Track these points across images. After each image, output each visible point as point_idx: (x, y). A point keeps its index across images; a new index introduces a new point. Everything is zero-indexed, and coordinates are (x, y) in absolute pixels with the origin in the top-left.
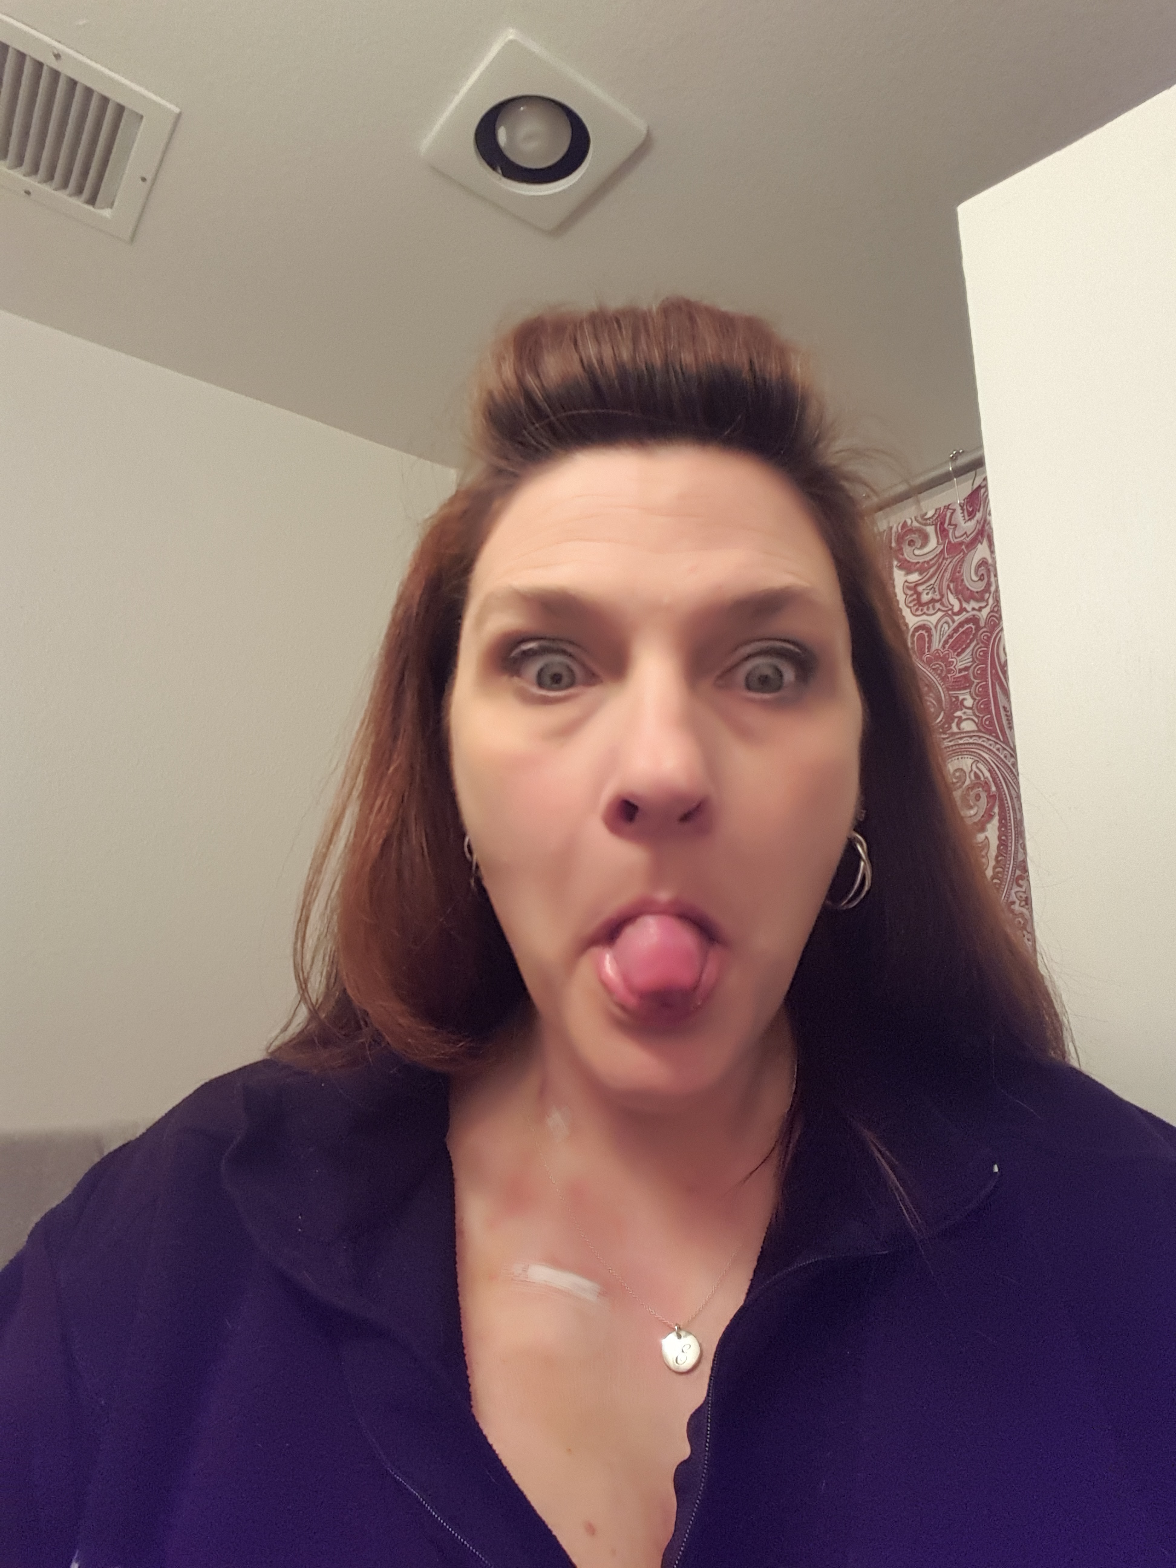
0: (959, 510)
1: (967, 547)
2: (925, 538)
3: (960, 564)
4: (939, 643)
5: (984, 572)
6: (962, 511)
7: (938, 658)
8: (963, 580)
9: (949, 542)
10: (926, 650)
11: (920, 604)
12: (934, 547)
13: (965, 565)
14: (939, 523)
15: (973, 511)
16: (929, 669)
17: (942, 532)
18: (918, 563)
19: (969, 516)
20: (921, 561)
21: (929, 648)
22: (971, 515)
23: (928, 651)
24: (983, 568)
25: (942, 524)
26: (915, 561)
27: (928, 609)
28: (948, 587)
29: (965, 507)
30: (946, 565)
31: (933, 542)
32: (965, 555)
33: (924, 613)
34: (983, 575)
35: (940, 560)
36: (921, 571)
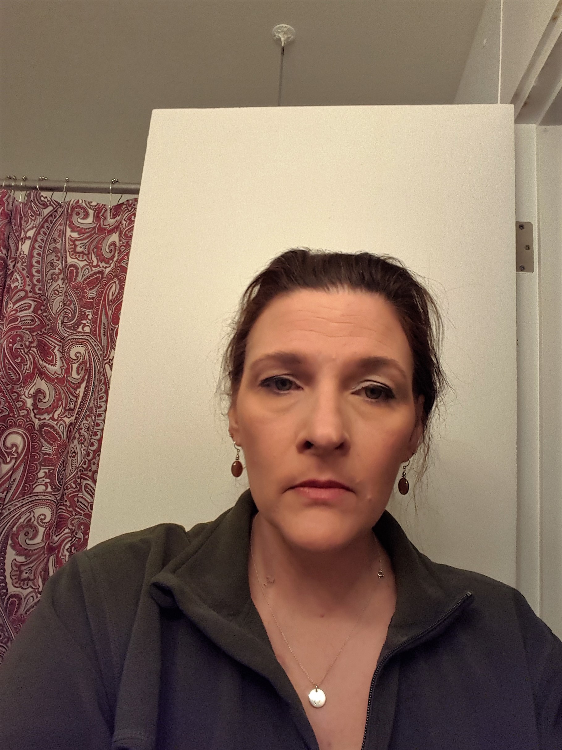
0: (109, 211)
1: (108, 232)
2: (87, 215)
3: (102, 240)
4: (82, 279)
5: (113, 249)
6: (110, 212)
7: (79, 287)
8: (101, 249)
9: (100, 225)
10: (73, 280)
11: (75, 252)
12: (90, 223)
13: (104, 242)
14: (97, 211)
15: (115, 214)
16: (73, 292)
17: (97, 217)
18: (79, 227)
19: (113, 216)
20: (81, 227)
21: (75, 279)
22: (114, 216)
23: (75, 281)
24: (112, 246)
25: (99, 213)
26: (78, 226)
27: (79, 256)
28: (93, 249)
29: (112, 211)
30: (95, 237)
31: (90, 220)
32: (106, 236)
33: (76, 258)
34: (111, 250)
35: (92, 232)
36: (80, 233)
